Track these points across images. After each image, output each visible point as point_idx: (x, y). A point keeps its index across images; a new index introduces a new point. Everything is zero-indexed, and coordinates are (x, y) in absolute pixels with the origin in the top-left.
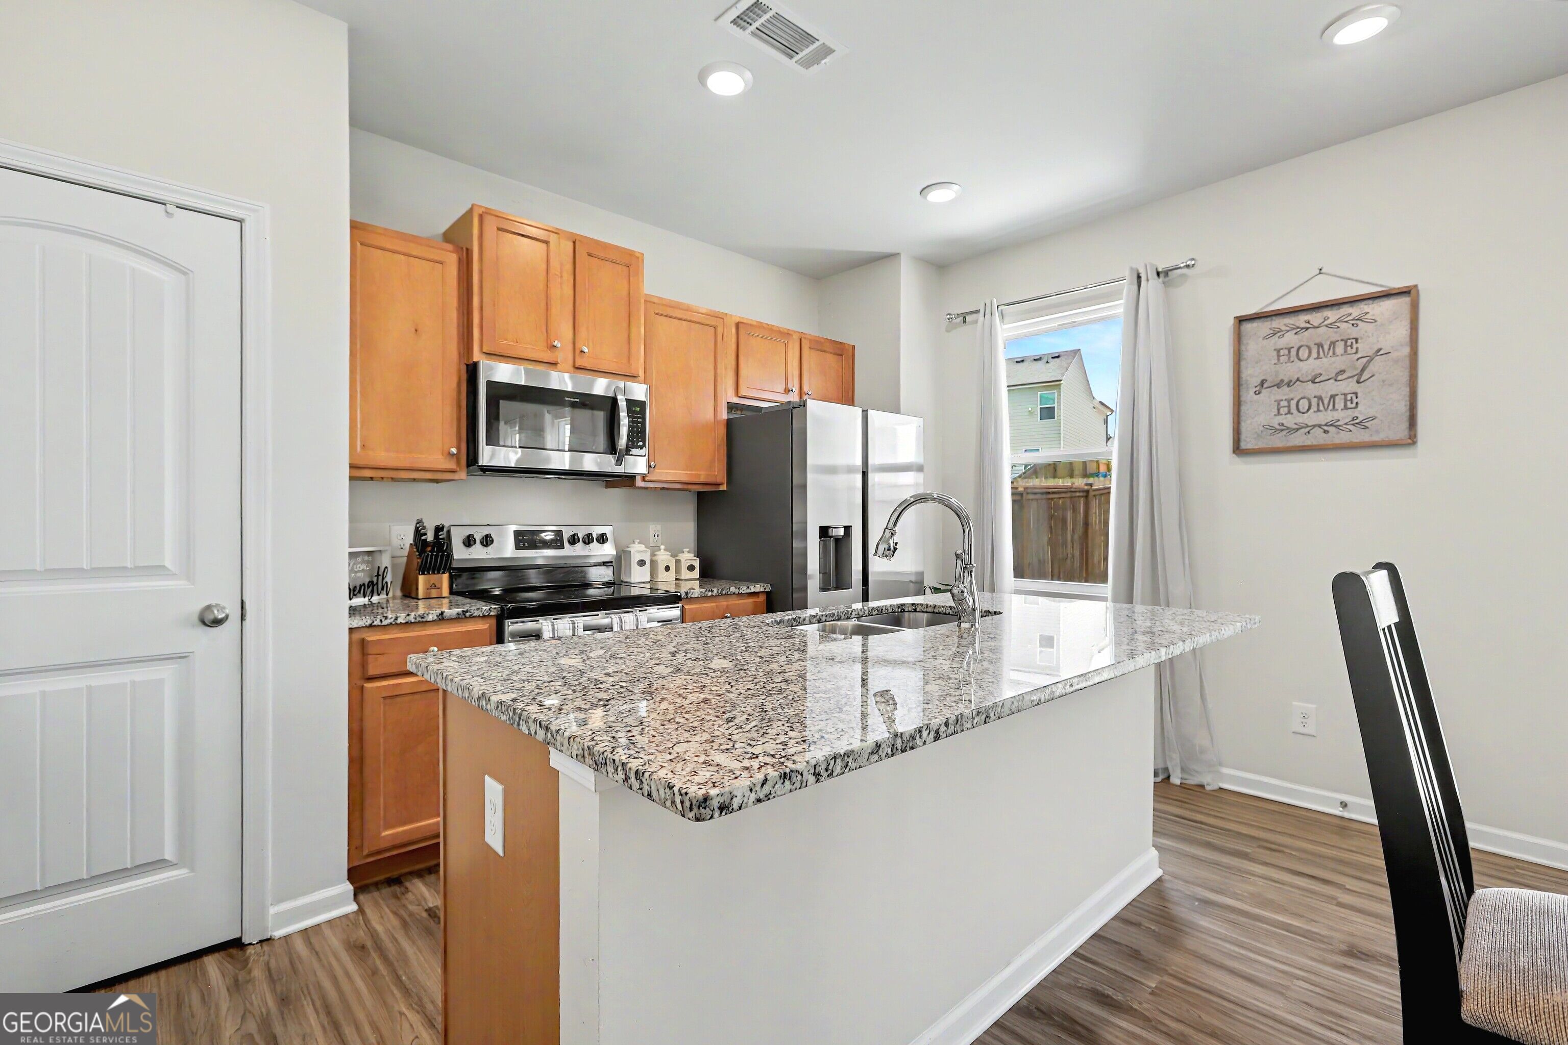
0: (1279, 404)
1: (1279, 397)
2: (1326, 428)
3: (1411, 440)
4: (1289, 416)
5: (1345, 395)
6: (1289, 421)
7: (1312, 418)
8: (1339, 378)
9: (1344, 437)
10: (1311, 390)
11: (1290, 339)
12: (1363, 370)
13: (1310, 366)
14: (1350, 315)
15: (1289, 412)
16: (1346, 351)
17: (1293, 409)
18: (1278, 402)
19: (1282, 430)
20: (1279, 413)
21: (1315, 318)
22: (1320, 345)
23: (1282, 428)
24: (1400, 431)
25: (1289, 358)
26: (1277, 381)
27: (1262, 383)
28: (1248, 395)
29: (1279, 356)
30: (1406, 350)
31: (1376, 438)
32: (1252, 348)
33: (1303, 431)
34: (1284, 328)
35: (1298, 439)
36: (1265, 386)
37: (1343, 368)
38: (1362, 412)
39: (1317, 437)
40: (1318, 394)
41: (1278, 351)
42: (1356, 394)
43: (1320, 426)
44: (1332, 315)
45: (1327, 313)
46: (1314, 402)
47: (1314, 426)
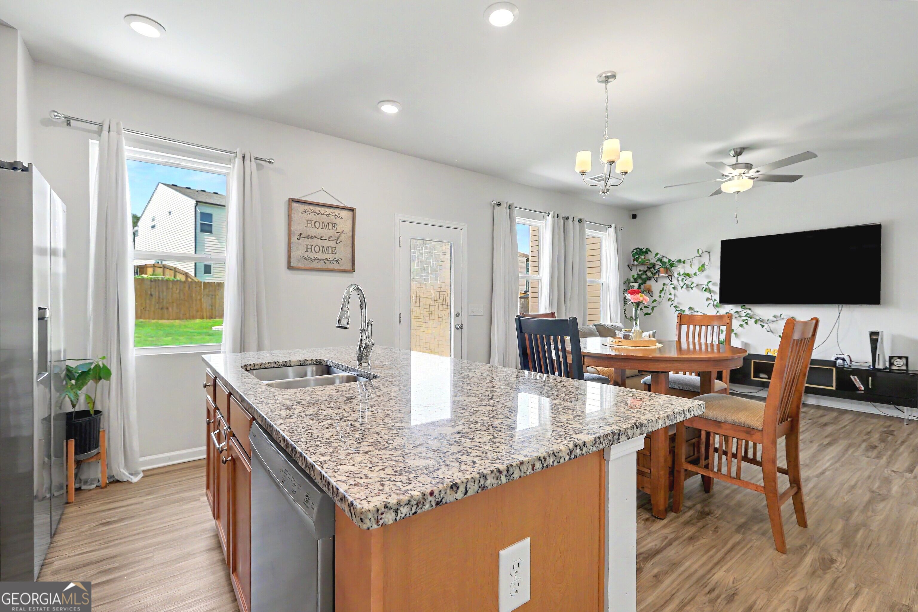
0: (307, 247)
1: (308, 243)
2: (325, 261)
3: (353, 269)
4: (311, 253)
5: (332, 247)
6: (312, 256)
7: (320, 256)
8: (330, 240)
9: (330, 266)
10: (320, 243)
11: (311, 216)
12: (338, 239)
13: (319, 231)
14: (334, 212)
15: (311, 252)
16: (332, 228)
17: (313, 251)
18: (307, 245)
19: (308, 259)
20: (307, 251)
21: (322, 210)
22: (323, 223)
23: (309, 258)
24: (349, 267)
25: (312, 226)
26: (306, 236)
27: (301, 234)
28: (294, 239)
29: (307, 224)
30: (351, 234)
31: (342, 268)
32: (296, 217)
33: (317, 261)
34: (310, 211)
35: (315, 265)
36: (302, 236)
37: (332, 235)
38: (337, 256)
39: (321, 265)
40: (322, 245)
41: (307, 221)
42: (336, 248)
43: (323, 260)
44: (329, 211)
45: (326, 209)
46: (321, 248)
47: (321, 260)
